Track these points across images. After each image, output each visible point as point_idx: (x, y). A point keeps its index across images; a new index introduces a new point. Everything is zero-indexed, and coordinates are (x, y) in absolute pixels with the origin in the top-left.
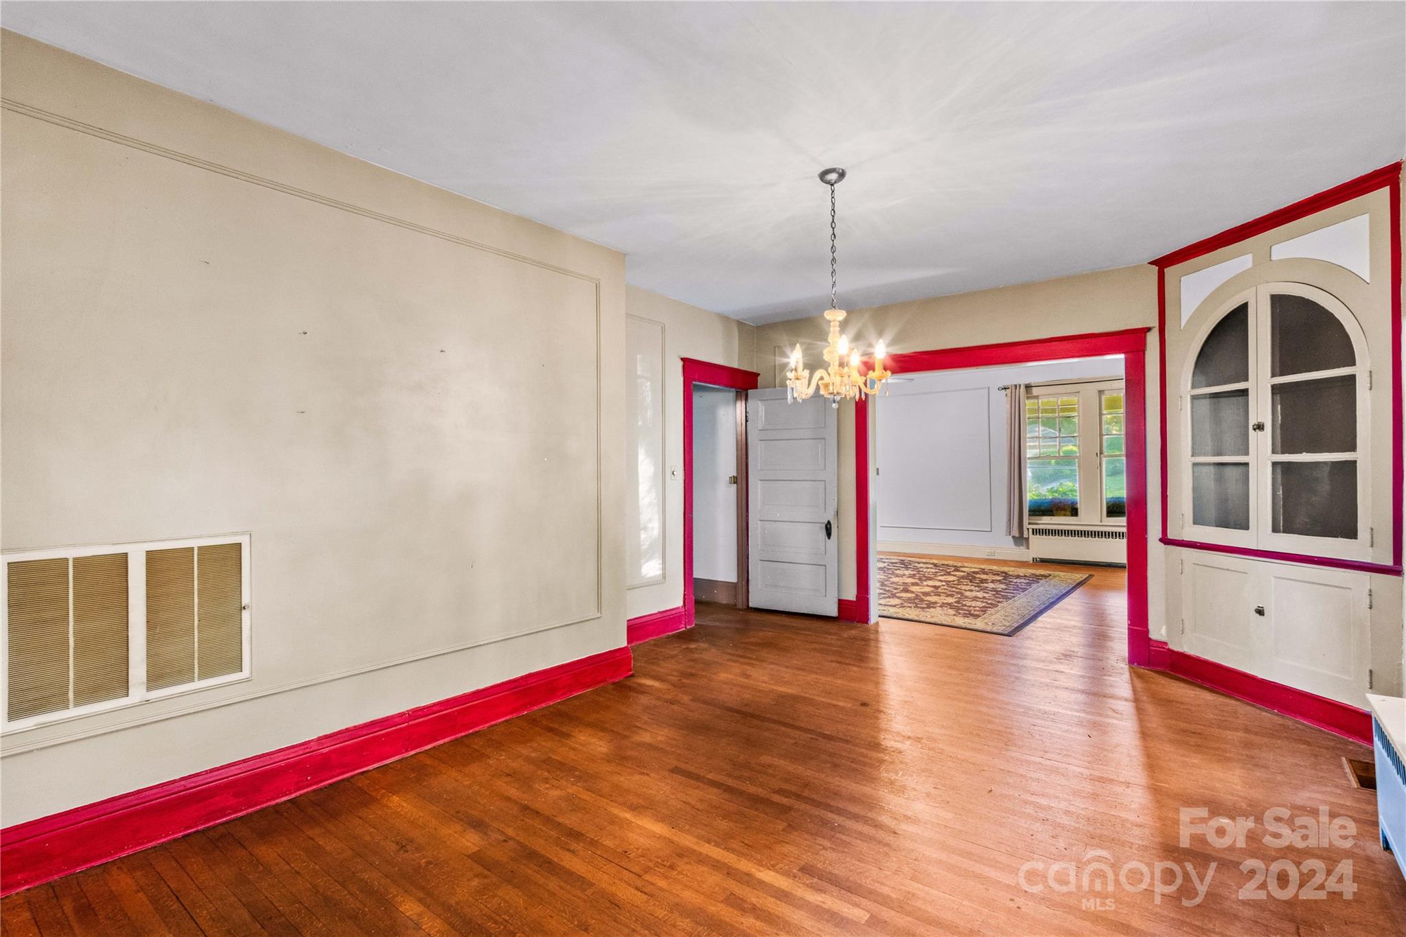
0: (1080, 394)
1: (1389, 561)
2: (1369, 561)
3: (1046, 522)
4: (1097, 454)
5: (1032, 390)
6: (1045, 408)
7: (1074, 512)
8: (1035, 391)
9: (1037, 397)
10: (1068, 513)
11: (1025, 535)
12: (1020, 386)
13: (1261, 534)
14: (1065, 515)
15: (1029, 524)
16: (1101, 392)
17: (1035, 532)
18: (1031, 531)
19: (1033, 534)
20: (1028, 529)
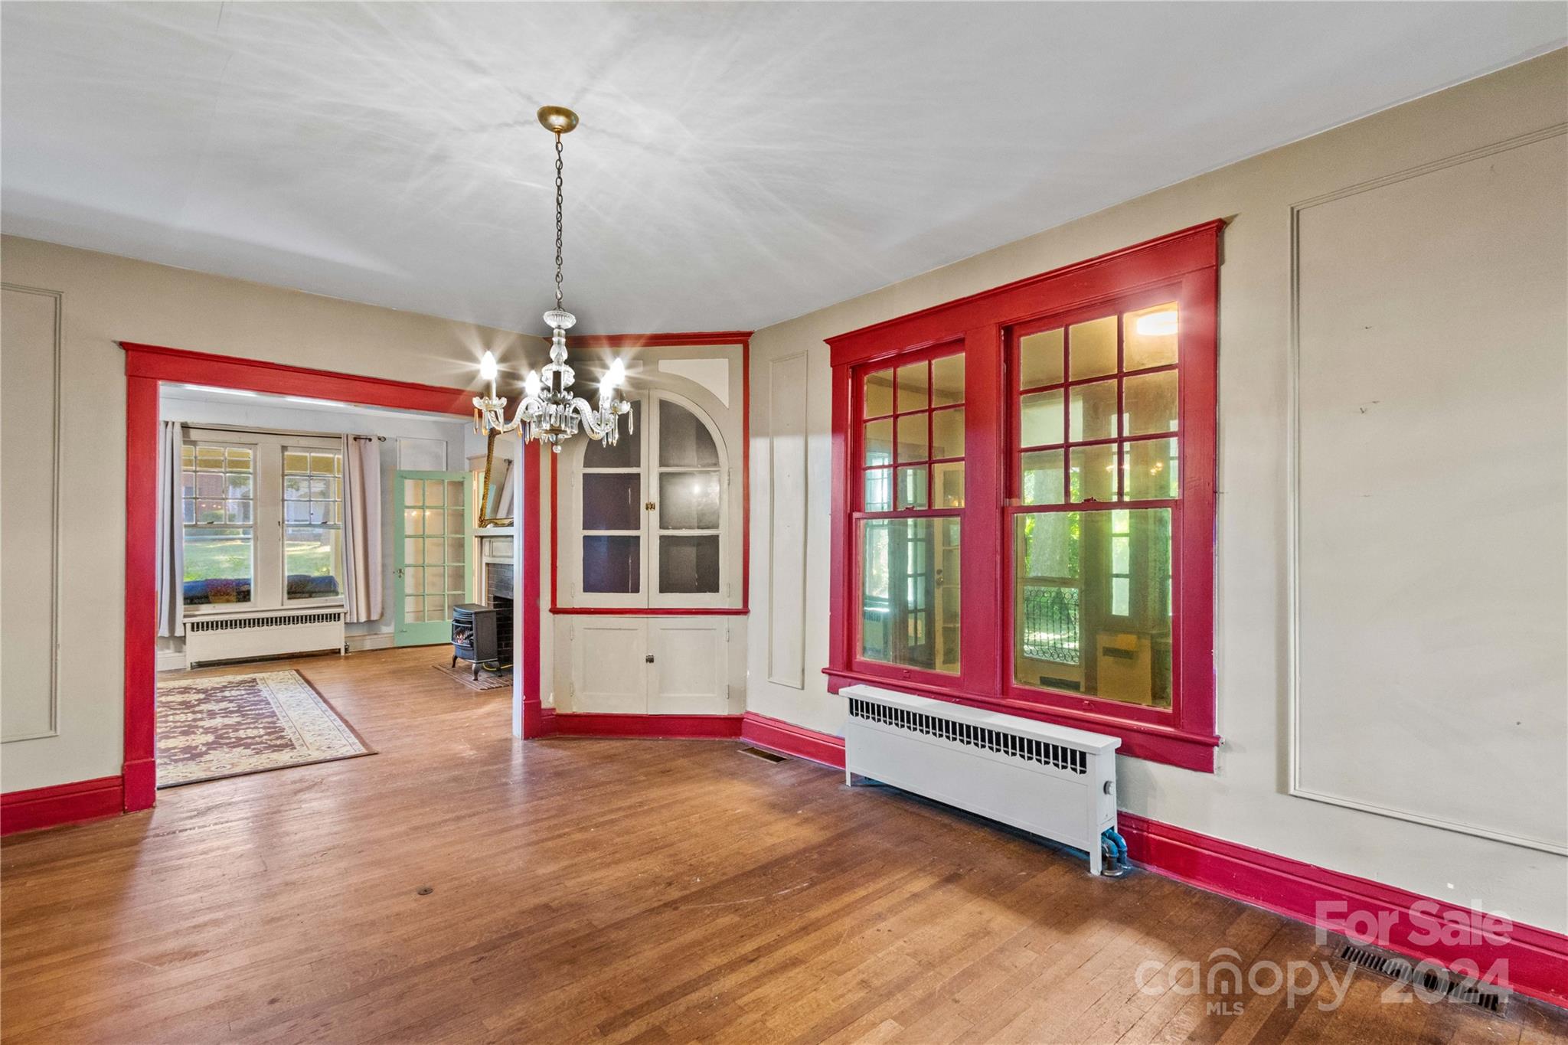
0: (258, 446)
1: (739, 606)
2: (727, 607)
3: (207, 612)
4: (279, 522)
5: (189, 432)
6: (205, 458)
7: (244, 596)
8: (194, 435)
9: (194, 443)
10: (233, 598)
11: (179, 632)
12: (173, 423)
13: (649, 593)
14: (228, 601)
15: (185, 616)
16: (284, 448)
17: (195, 627)
18: (189, 626)
19: (193, 630)
20: (185, 624)
